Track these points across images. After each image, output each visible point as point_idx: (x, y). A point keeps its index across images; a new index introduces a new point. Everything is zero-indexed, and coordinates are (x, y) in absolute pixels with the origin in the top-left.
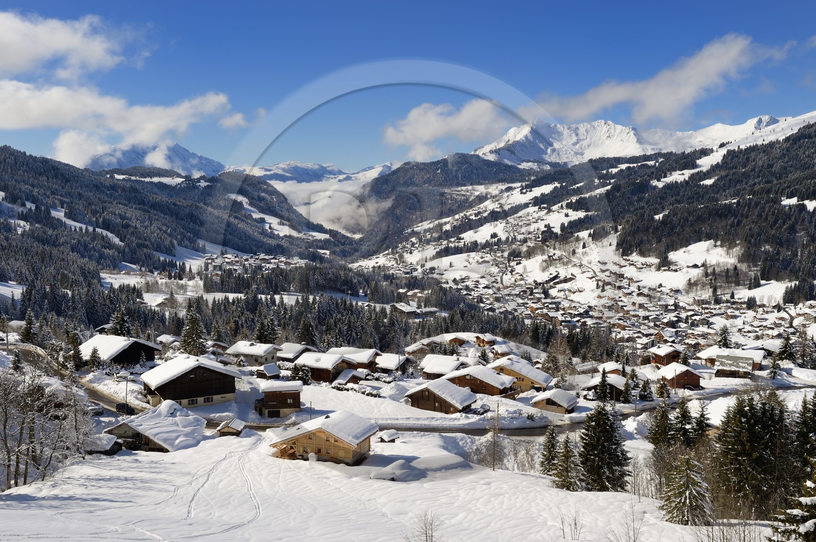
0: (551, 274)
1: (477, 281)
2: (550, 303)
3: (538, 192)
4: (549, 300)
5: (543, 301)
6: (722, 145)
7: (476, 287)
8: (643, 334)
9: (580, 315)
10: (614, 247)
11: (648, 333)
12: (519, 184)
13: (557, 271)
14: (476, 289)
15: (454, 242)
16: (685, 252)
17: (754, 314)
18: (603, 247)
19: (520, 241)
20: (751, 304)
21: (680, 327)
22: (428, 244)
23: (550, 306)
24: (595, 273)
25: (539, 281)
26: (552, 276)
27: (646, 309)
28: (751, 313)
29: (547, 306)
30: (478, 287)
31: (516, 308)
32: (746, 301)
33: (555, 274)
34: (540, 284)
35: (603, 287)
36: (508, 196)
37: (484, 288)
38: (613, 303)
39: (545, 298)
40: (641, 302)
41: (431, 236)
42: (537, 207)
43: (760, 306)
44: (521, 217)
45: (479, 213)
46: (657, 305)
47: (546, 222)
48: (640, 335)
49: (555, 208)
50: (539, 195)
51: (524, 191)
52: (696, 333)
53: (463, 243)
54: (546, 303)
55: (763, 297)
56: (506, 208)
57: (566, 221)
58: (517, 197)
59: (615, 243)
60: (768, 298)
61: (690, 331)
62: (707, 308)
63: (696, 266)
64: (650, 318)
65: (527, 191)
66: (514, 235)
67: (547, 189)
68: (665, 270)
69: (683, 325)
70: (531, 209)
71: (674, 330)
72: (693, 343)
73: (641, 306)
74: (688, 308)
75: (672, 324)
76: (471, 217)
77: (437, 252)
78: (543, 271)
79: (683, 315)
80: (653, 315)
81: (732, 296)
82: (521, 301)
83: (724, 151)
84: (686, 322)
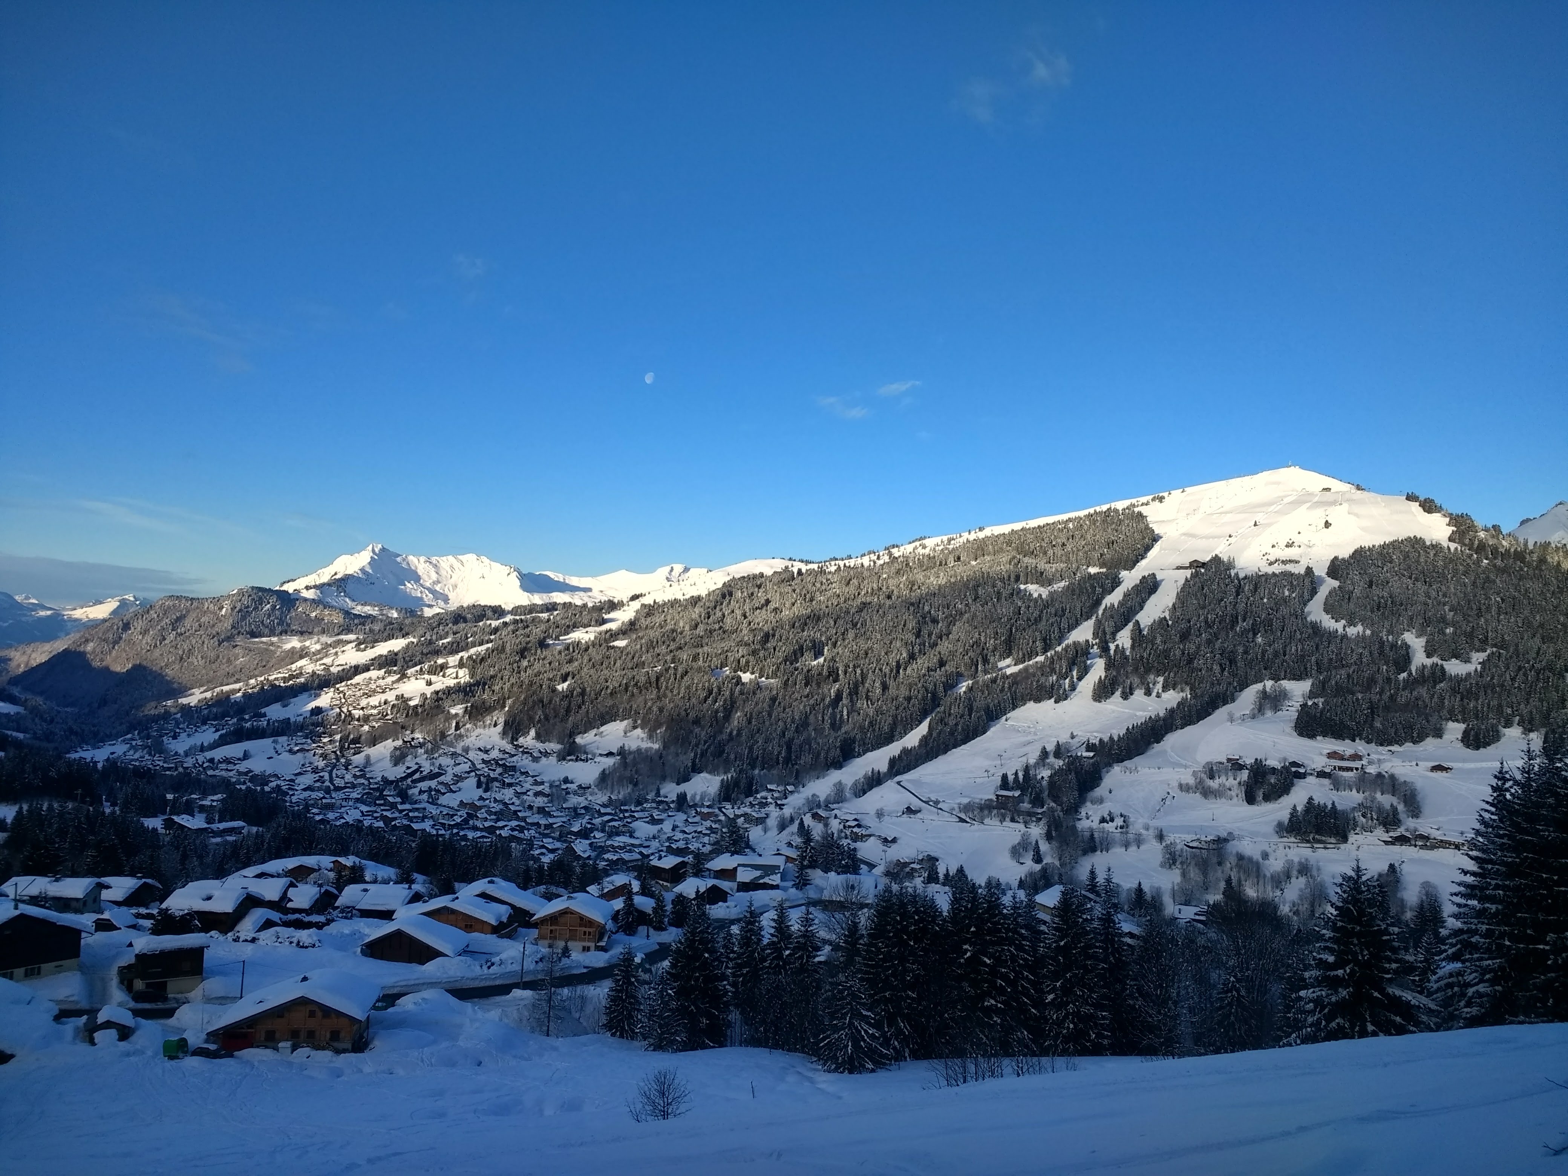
0: (408, 768)
1: (292, 781)
2: (410, 811)
3: (383, 648)
4: (407, 806)
5: (400, 807)
6: (635, 598)
7: (289, 789)
8: (547, 848)
9: (457, 825)
10: (500, 728)
11: (554, 847)
12: (352, 637)
13: (417, 764)
14: (291, 793)
15: (249, 720)
16: (596, 735)
17: (685, 817)
18: (485, 727)
19: (358, 720)
20: (682, 802)
21: (594, 837)
22: (204, 723)
23: (411, 814)
24: (473, 764)
25: (391, 778)
26: (409, 771)
27: (548, 815)
28: (680, 817)
29: (407, 814)
30: (293, 789)
31: (362, 819)
32: (675, 799)
33: (416, 767)
34: (392, 782)
35: (487, 784)
36: (336, 654)
37: (304, 790)
38: (501, 806)
39: (402, 803)
40: (541, 805)
41: (210, 711)
42: (383, 670)
43: (691, 807)
44: (358, 684)
45: (292, 677)
46: (562, 808)
47: (398, 692)
48: (544, 850)
49: (410, 672)
50: (385, 652)
51: (363, 646)
52: (616, 844)
53: (265, 723)
54: (404, 810)
55: (695, 794)
56: (334, 670)
57: (429, 691)
58: (351, 656)
59: (501, 721)
60: (701, 795)
61: (609, 843)
62: (626, 811)
63: (610, 754)
64: (555, 826)
65: (366, 647)
66: (348, 711)
67: (397, 644)
68: (571, 760)
69: (598, 835)
70: (373, 674)
71: (588, 842)
72: (615, 858)
73: (541, 810)
74: (603, 810)
75: (584, 834)
76: (277, 683)
77: (221, 736)
78: (395, 765)
79: (597, 821)
80: (557, 822)
81: (658, 794)
82: (365, 808)
83: (636, 605)
84: (603, 831)
